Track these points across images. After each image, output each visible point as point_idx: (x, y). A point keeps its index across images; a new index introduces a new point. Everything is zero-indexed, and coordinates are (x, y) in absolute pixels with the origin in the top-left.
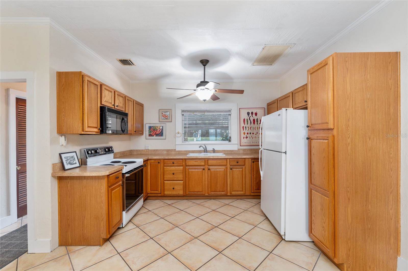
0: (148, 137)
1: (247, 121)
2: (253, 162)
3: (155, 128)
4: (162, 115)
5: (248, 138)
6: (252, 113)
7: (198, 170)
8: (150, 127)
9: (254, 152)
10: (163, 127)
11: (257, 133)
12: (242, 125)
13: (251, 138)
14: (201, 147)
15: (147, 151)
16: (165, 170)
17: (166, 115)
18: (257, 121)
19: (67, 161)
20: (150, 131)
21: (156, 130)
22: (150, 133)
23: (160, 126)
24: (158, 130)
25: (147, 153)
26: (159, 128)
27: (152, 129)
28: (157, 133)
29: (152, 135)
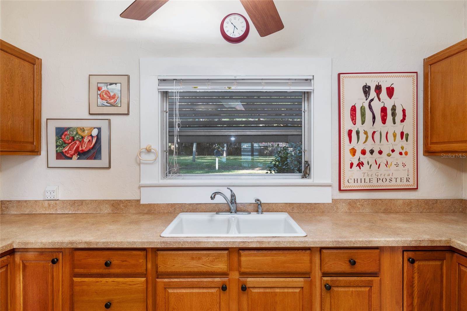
0: (54, 161)
1: (363, 115)
2: (412, 261)
3: (77, 133)
4: (99, 92)
5: (366, 166)
6: (378, 89)
7: (205, 291)
8: (61, 132)
9: (383, 208)
10: (99, 129)
11: (393, 151)
12: (348, 124)
13: (375, 167)
14: (217, 196)
15: (50, 205)
16: (77, 289)
17: (112, 94)
18: (394, 114)
20: (61, 142)
21: (80, 141)
22: (61, 148)
23: (92, 128)
24: (87, 140)
25: (50, 212)
26: (88, 133)
27: (65, 136)
28: (82, 148)
29: (66, 154)
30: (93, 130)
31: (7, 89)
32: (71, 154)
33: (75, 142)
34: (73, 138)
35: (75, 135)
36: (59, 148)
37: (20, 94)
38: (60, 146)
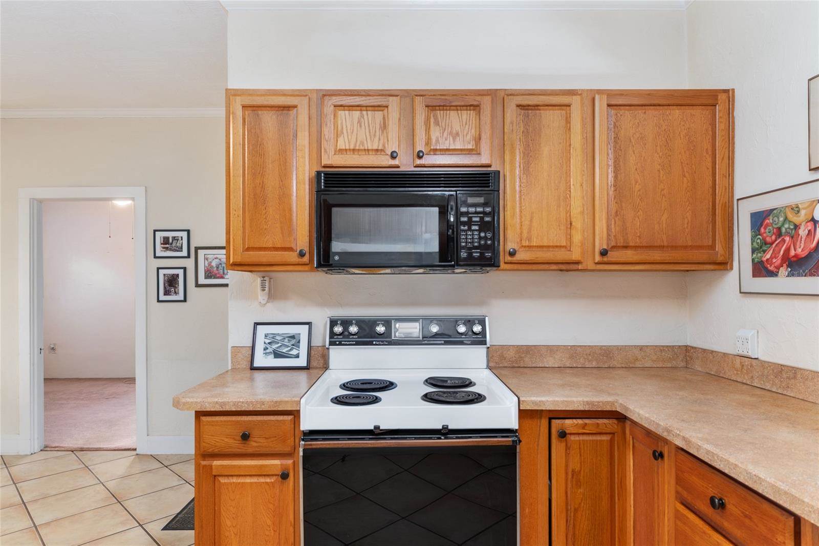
0: (750, 282)
3: (786, 219)
8: (759, 219)
15: (744, 365)
19: (268, 346)
20: (759, 241)
21: (792, 235)
22: (759, 255)
23: (814, 201)
24: (804, 231)
25: (743, 381)
26: (806, 215)
27: (765, 229)
28: (795, 251)
29: (769, 266)
30: (817, 204)
31: (659, 165)
32: (776, 264)
33: (782, 238)
34: (779, 229)
35: (783, 225)
36: (757, 255)
37: (685, 166)
38: (758, 250)
